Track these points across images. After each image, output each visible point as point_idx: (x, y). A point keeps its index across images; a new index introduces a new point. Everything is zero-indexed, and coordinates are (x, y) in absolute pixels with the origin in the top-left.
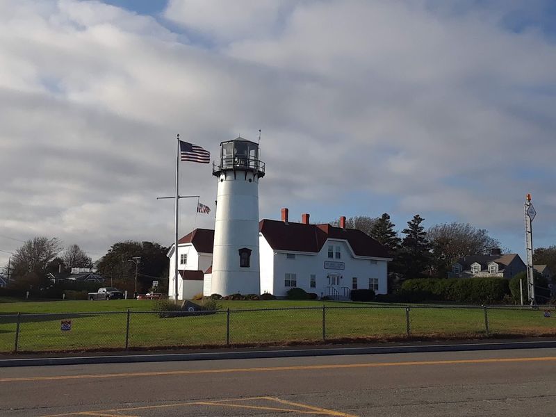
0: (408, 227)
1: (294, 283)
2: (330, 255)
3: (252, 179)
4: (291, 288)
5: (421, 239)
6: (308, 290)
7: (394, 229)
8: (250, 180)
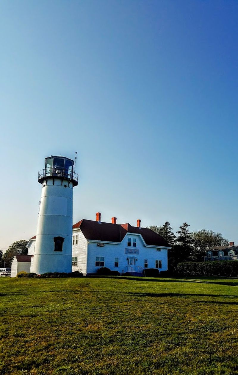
0: (180, 230)
1: (102, 264)
2: (129, 245)
3: (67, 185)
4: (100, 267)
5: (188, 237)
6: (113, 269)
7: (172, 231)
8: (65, 186)
